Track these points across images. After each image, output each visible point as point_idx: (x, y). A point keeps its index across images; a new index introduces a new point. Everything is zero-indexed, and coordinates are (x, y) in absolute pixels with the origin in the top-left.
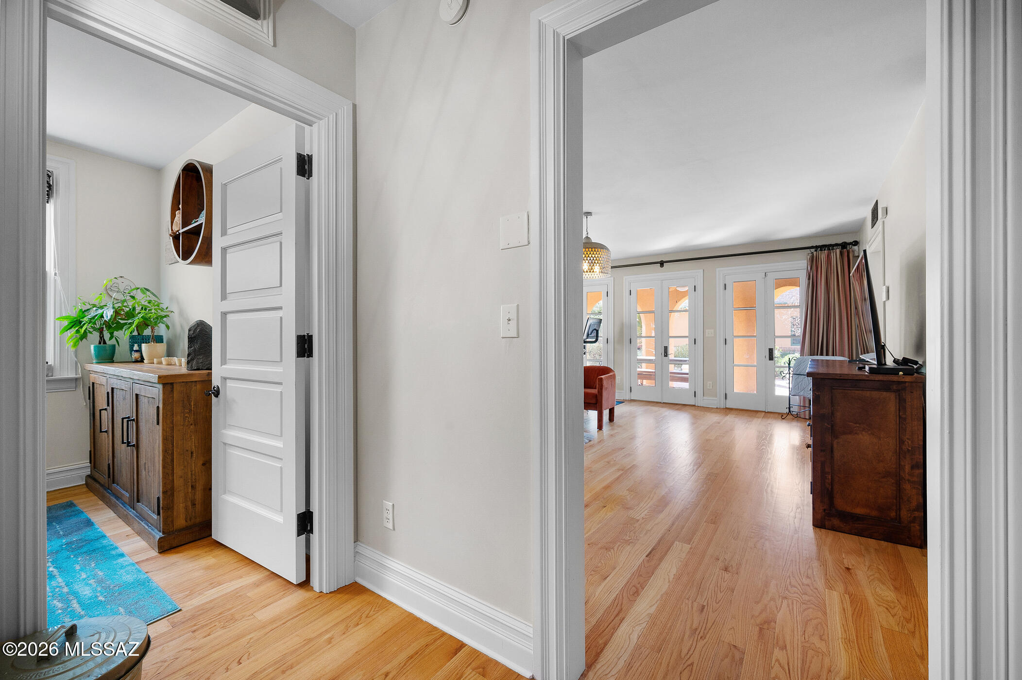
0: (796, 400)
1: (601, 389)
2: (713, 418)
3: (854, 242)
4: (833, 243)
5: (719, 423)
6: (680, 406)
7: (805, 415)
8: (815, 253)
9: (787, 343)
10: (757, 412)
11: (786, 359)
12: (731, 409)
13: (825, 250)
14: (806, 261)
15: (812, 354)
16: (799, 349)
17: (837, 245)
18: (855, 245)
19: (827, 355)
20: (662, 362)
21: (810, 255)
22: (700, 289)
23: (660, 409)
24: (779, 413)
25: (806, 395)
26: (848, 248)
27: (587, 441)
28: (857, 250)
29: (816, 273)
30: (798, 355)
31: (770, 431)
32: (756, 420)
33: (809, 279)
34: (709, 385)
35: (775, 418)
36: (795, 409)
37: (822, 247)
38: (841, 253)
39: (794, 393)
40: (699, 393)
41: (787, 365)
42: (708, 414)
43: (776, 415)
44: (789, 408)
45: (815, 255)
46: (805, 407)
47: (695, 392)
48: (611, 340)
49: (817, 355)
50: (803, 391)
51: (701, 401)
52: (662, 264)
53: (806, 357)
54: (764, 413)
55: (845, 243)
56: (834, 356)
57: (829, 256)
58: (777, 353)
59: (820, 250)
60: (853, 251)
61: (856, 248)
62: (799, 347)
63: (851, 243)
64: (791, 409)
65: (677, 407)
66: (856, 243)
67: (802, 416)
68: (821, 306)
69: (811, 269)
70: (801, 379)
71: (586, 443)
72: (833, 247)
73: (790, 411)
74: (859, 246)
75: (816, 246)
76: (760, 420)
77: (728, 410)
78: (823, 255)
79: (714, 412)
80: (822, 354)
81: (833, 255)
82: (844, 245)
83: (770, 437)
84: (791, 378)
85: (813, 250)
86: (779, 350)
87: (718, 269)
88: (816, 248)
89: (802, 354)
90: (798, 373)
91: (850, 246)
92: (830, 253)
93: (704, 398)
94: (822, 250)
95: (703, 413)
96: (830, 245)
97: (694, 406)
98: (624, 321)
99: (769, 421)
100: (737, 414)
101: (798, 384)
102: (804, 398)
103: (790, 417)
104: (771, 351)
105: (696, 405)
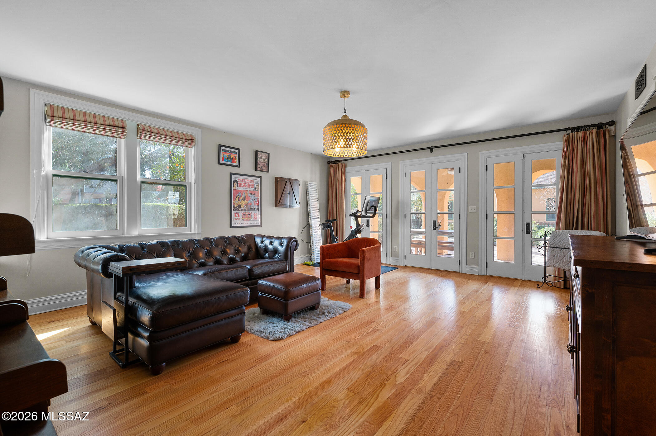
0: (551, 271)
1: (363, 260)
2: (473, 286)
3: (610, 122)
4: (589, 123)
5: (477, 292)
6: (446, 272)
7: (560, 285)
8: (571, 134)
9: (543, 218)
10: (514, 280)
11: (541, 232)
12: (491, 277)
13: (581, 131)
14: (562, 143)
15: (567, 228)
16: (555, 224)
17: (593, 126)
18: (611, 125)
19: (582, 229)
20: (431, 234)
21: (566, 136)
22: (464, 170)
23: (428, 275)
24: (535, 282)
25: (561, 267)
26: (604, 129)
27: (341, 312)
28: (614, 130)
29: (572, 153)
30: (554, 229)
31: (526, 301)
32: (513, 288)
33: (565, 158)
34: (472, 254)
35: (531, 287)
36: (550, 279)
37: (578, 129)
38: (597, 133)
39: (549, 265)
40: (463, 262)
41: (543, 238)
42: (469, 281)
43: (533, 284)
44: (545, 278)
45: (571, 136)
46: (559, 277)
47: (459, 260)
48: (389, 215)
49: (573, 229)
50: (558, 263)
51: (464, 269)
52: (431, 149)
53: (561, 231)
54: (521, 281)
55: (601, 123)
56: (589, 230)
57: (585, 137)
58: (534, 227)
59: (576, 131)
60: (610, 131)
61: (612, 128)
62: (554, 222)
63: (607, 124)
64: (547, 279)
65: (443, 274)
66: (613, 123)
67: (557, 285)
68: (576, 185)
69: (567, 149)
70: (557, 252)
71: (339, 314)
72: (589, 127)
73: (545, 281)
74: (615, 126)
75: (573, 127)
76: (516, 289)
77: (487, 278)
78: (579, 136)
79: (475, 280)
80: (577, 229)
81: (589, 136)
82: (600, 126)
83: (524, 311)
84: (546, 250)
85: (569, 132)
86: (536, 224)
87: (480, 153)
88: (572, 129)
89: (558, 227)
90: (554, 246)
91: (607, 126)
92: (587, 133)
93: (467, 266)
94: (578, 131)
95: (464, 280)
96: (587, 126)
97: (458, 272)
98: (400, 199)
99: (526, 290)
100: (496, 282)
101: (554, 256)
102: (559, 269)
103: (545, 285)
104: (528, 226)
105: (460, 272)
